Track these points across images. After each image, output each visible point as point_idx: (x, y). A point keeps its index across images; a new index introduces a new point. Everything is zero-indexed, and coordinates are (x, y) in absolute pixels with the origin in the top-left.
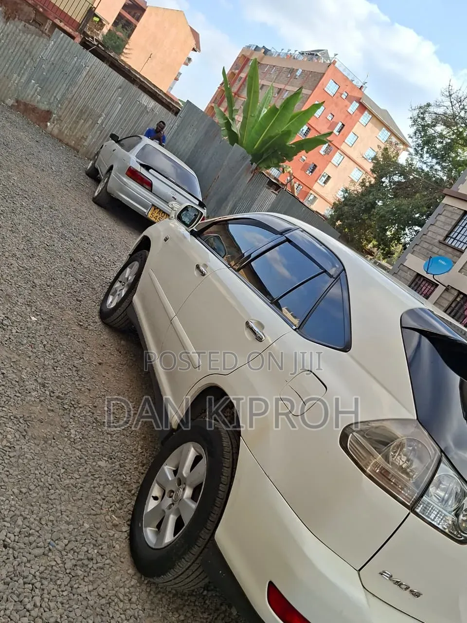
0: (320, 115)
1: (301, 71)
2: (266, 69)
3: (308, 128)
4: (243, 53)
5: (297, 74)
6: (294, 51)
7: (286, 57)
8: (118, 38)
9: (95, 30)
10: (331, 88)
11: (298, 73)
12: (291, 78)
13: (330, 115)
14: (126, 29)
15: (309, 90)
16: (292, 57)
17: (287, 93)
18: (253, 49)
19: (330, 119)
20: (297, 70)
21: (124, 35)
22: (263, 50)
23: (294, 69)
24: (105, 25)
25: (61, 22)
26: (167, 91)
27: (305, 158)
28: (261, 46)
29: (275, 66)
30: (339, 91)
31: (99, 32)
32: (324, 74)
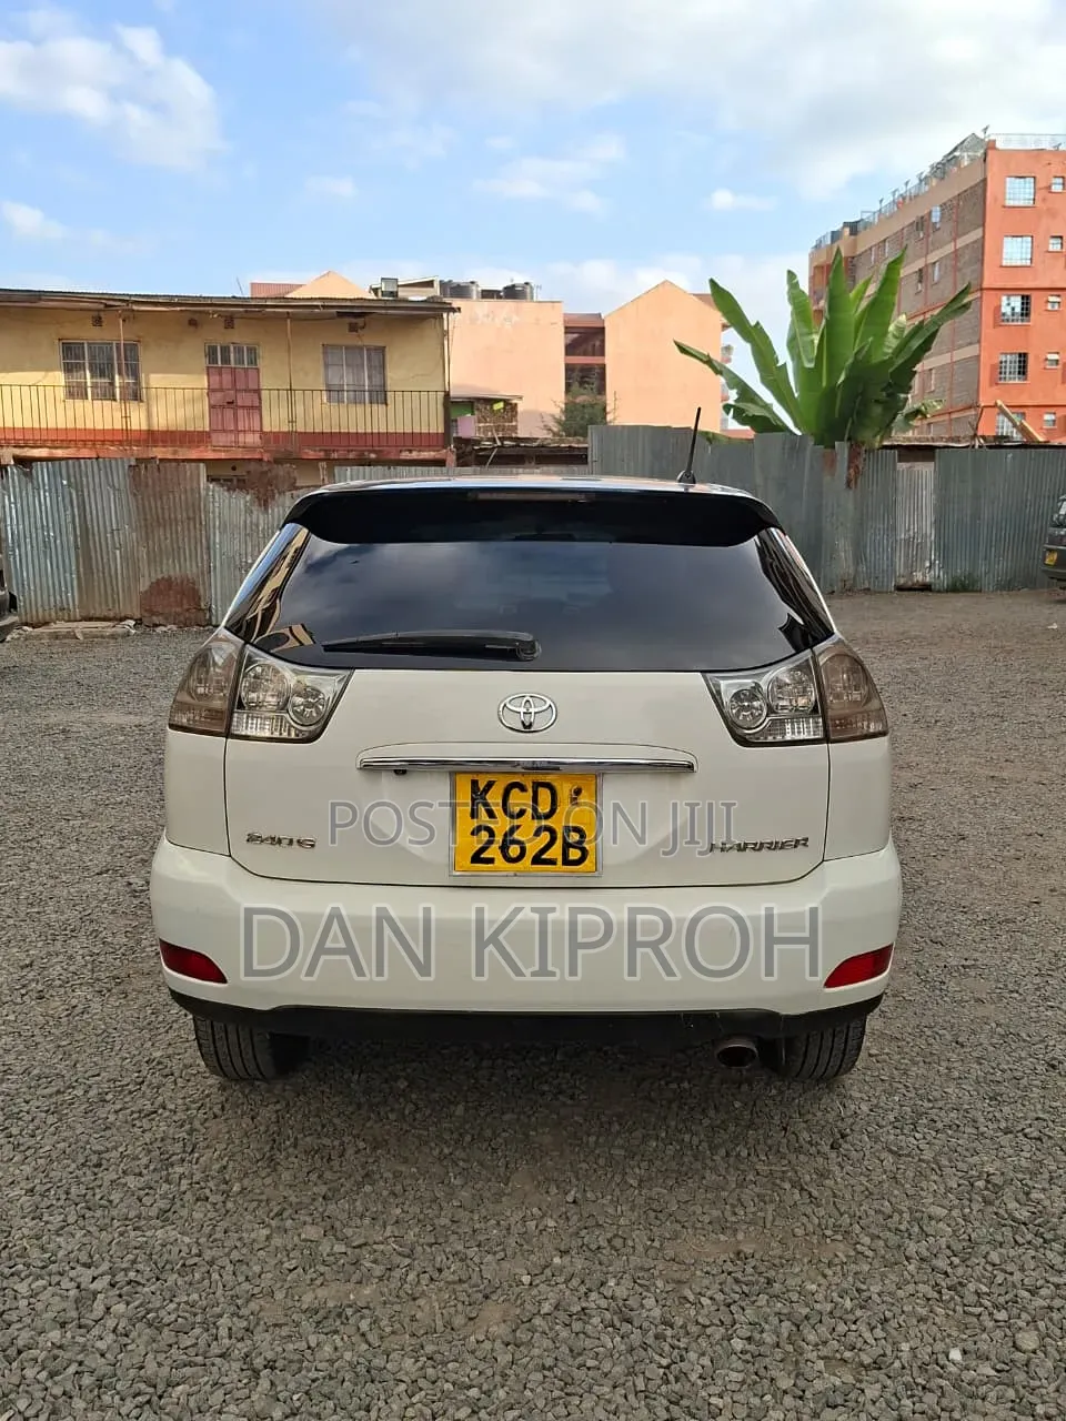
0: (1029, 257)
1: (938, 208)
2: (873, 258)
3: (1023, 297)
4: (815, 264)
5: (934, 220)
6: (904, 187)
7: (896, 209)
8: (584, 406)
9: (507, 424)
10: (1019, 192)
11: (936, 218)
12: (929, 236)
13: (1052, 241)
14: (588, 383)
15: (975, 229)
16: (908, 199)
17: (937, 269)
18: (829, 242)
19: (1057, 248)
20: (930, 213)
21: (588, 395)
22: (847, 230)
23: (922, 218)
24: (516, 404)
25: (410, 451)
26: (722, 430)
27: (1056, 357)
28: (838, 227)
29: (885, 241)
30: (1040, 185)
31: (514, 424)
32: (984, 181)
